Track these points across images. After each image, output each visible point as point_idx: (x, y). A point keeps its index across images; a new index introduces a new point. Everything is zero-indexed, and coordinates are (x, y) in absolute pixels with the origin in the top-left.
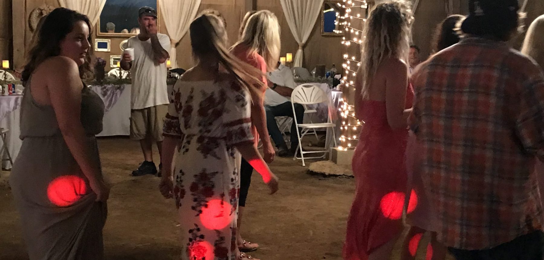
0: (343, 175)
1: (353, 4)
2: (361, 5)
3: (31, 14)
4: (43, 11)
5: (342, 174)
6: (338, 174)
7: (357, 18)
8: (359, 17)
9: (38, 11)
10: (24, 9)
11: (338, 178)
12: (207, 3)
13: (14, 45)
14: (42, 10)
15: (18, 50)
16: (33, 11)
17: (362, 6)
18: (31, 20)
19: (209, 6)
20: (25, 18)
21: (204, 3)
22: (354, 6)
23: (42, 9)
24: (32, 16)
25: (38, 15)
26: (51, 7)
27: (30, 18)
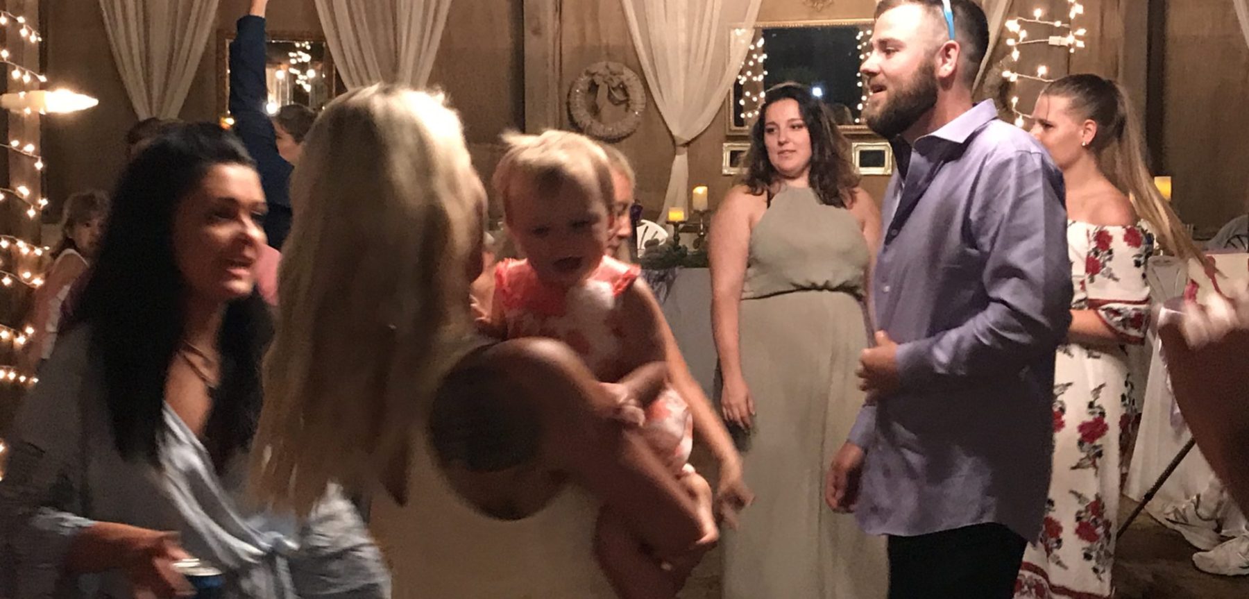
1: (1023, 34)
2: (1048, 38)
3: (572, 86)
4: (598, 78)
7: (1037, 79)
8: (1042, 76)
9: (586, 79)
10: (556, 75)
14: (597, 75)
16: (577, 77)
17: (1054, 40)
18: (573, 100)
20: (560, 96)
22: (1024, 40)
23: (597, 71)
24: (573, 89)
25: (587, 87)
26: (613, 66)
27: (569, 95)
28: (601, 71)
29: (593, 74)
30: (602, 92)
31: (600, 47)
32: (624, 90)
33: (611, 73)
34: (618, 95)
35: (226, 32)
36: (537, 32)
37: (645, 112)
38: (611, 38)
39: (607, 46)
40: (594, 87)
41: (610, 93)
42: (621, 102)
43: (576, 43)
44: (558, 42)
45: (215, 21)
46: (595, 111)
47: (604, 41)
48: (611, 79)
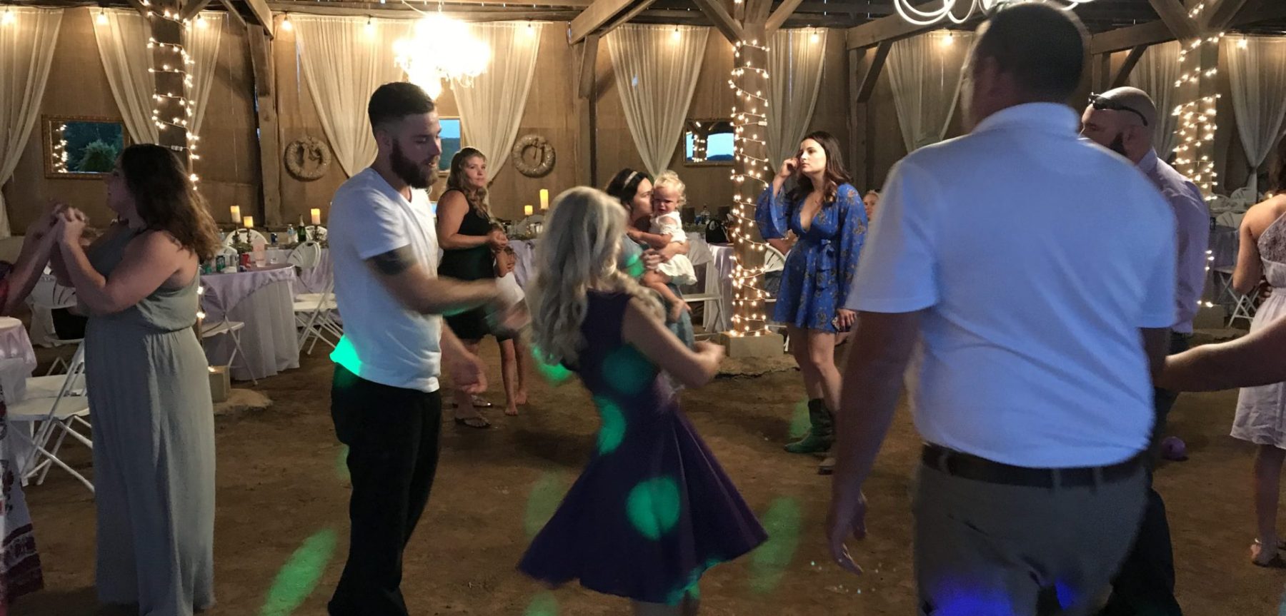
0: (742, 374)
1: (747, 120)
2: (758, 121)
3: (287, 149)
4: (304, 145)
5: (739, 372)
6: (733, 373)
9: (296, 145)
10: (277, 144)
11: (733, 378)
12: (528, 127)
13: (265, 192)
14: (302, 143)
15: (270, 200)
16: (290, 145)
17: (761, 123)
18: (288, 157)
19: (531, 131)
20: (279, 154)
21: (524, 127)
23: (302, 141)
24: (288, 151)
25: (296, 151)
26: (314, 139)
27: (286, 152)
28: (307, 141)
29: (301, 143)
30: (306, 154)
31: (302, 127)
32: (319, 152)
33: (313, 143)
34: (315, 155)
35: (49, 117)
36: (267, 119)
37: (331, 164)
38: (309, 123)
39: (307, 129)
40: (301, 150)
41: (310, 152)
42: (315, 159)
43: (288, 126)
44: (277, 125)
45: (39, 111)
46: (301, 163)
47: (304, 125)
48: (312, 146)
